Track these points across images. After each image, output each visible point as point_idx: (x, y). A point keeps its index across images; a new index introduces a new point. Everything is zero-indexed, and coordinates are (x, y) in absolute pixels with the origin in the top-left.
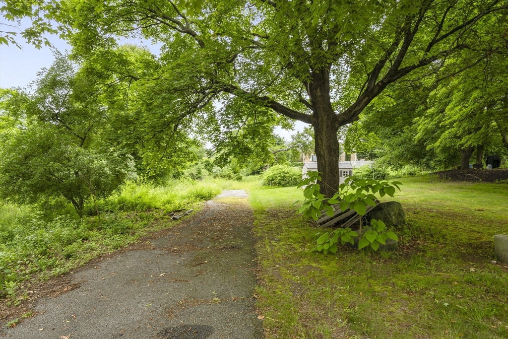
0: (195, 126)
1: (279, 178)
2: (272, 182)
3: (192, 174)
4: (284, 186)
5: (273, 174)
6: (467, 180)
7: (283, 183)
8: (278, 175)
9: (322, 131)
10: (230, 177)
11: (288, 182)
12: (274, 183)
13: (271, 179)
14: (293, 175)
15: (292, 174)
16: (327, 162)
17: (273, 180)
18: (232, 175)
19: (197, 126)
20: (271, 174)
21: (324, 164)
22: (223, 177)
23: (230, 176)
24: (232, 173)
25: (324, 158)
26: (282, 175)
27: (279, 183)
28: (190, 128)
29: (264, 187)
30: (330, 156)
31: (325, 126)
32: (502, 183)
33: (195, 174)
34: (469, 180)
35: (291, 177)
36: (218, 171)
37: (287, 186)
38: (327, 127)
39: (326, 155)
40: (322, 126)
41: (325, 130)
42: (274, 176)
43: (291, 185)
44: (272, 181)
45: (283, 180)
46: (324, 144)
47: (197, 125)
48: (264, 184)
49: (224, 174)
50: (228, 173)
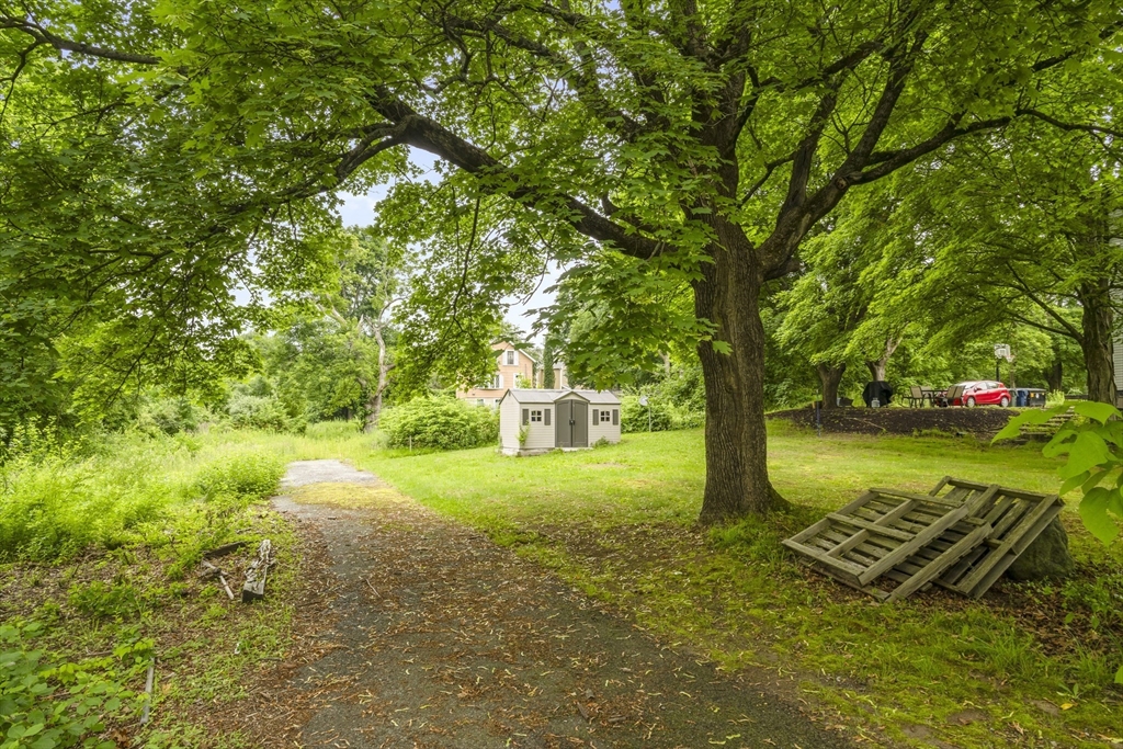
0: (258, 262)
1: (435, 427)
2: (417, 438)
3: (164, 417)
4: (446, 448)
5: (415, 417)
6: (857, 430)
7: (444, 439)
8: (431, 421)
9: (726, 291)
10: (279, 426)
11: (457, 440)
12: (420, 440)
13: (412, 430)
14: (468, 422)
15: (466, 417)
16: (744, 380)
17: (417, 432)
18: (287, 421)
19: (265, 263)
20: (412, 419)
21: (735, 387)
22: (261, 424)
23: (280, 424)
24: (284, 416)
25: (736, 370)
26: (442, 419)
27: (435, 441)
28: (238, 265)
29: (393, 452)
30: (749, 364)
31: (731, 278)
32: (927, 435)
33: (172, 417)
34: (861, 430)
35: (464, 426)
36: (246, 410)
37: (455, 449)
38: (738, 281)
39: (740, 360)
40: (725, 276)
41: (732, 289)
42: (419, 423)
43: (464, 447)
44: (413, 435)
45: (444, 433)
46: (731, 329)
47: (263, 257)
48: (391, 445)
49: (262, 416)
50: (276, 414)
